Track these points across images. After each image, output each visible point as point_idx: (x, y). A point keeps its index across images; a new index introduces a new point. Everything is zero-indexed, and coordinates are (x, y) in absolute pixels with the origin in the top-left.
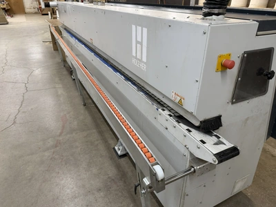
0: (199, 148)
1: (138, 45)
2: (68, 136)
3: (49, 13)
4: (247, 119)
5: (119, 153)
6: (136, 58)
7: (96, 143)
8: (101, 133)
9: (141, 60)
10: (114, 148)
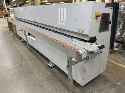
0: (90, 47)
1: (61, 16)
2: (25, 62)
3: (4, 16)
4: (104, 40)
5: (51, 66)
6: (60, 21)
7: (39, 64)
8: (40, 60)
9: (63, 22)
10: (48, 65)
